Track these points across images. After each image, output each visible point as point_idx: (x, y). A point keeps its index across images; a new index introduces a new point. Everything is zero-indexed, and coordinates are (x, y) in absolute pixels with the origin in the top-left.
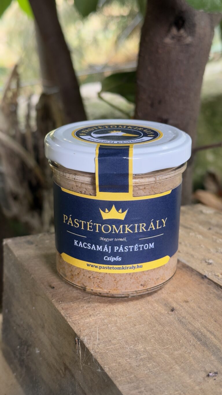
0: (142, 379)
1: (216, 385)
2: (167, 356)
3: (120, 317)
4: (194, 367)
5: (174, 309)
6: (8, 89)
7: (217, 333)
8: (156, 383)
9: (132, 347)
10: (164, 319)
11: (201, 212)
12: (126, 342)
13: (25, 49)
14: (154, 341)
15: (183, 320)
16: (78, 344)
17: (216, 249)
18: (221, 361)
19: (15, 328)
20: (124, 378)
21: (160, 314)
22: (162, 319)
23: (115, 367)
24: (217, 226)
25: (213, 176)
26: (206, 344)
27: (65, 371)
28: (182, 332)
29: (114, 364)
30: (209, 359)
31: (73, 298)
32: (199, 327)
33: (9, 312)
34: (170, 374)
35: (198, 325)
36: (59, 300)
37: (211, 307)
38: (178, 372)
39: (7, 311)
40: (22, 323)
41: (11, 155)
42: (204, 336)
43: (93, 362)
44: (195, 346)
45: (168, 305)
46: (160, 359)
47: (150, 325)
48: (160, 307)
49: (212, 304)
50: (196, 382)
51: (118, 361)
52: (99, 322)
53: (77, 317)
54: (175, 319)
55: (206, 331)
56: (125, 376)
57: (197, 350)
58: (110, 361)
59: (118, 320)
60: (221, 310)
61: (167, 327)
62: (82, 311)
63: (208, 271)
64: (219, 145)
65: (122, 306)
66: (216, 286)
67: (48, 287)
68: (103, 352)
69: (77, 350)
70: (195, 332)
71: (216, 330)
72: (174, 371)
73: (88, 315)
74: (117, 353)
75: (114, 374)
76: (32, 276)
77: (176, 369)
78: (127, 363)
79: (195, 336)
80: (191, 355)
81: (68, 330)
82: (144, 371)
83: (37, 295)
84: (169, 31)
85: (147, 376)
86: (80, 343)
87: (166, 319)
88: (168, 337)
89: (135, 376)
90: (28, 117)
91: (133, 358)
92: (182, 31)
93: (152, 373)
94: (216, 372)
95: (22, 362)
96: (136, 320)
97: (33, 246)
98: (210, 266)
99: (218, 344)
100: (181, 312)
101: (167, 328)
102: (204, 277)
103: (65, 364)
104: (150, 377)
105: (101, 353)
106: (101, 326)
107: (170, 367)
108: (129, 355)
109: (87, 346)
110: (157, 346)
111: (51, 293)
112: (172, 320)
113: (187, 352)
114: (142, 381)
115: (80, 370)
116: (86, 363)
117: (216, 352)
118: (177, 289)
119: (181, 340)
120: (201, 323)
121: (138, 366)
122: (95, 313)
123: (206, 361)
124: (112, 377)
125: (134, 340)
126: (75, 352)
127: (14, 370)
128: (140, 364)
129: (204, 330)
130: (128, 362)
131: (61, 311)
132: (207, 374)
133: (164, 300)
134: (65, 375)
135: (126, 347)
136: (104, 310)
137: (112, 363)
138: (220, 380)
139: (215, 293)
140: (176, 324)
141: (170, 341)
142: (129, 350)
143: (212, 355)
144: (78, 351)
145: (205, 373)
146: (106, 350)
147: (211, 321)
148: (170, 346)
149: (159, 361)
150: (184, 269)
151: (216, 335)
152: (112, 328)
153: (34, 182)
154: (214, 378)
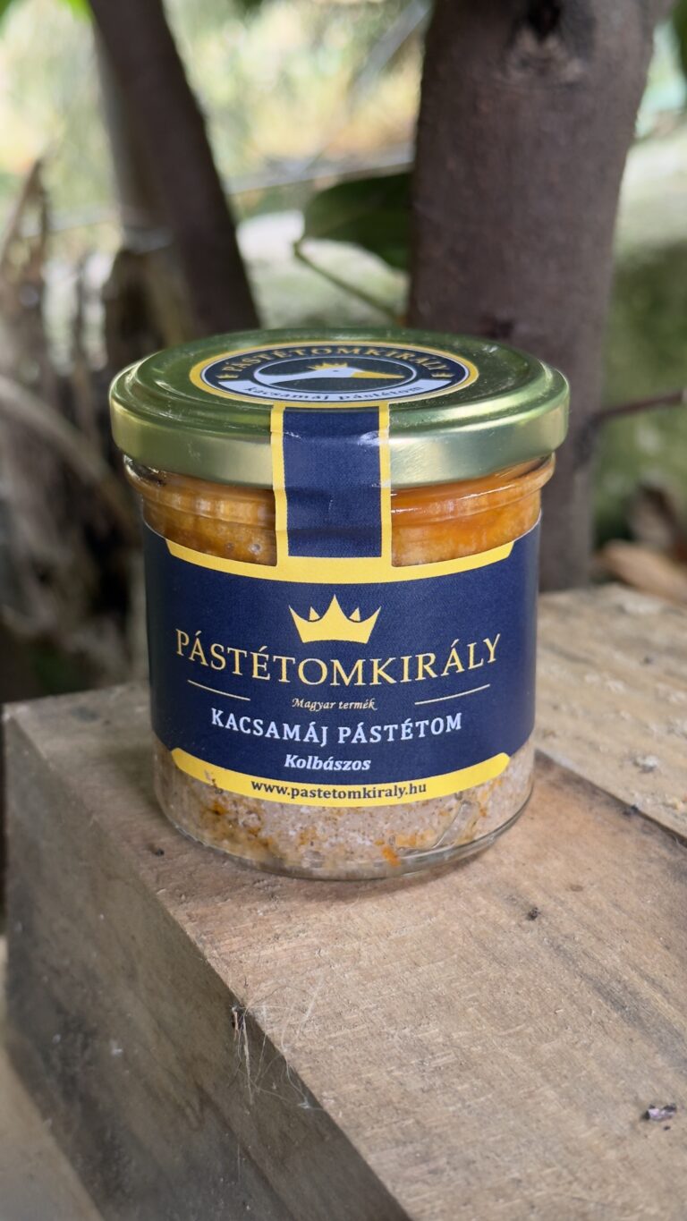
0: (438, 1131)
1: (670, 1145)
2: (518, 1059)
3: (368, 939)
4: (603, 1092)
5: (538, 911)
6: (15, 236)
7: (670, 984)
8: (483, 1143)
9: (407, 1031)
10: (505, 945)
11: (621, 610)
12: (390, 1018)
13: (66, 110)
14: (476, 1011)
15: (567, 946)
16: (240, 1025)
17: (669, 723)
18: (684, 1072)
19: (45, 979)
20: (384, 1129)
21: (495, 929)
22: (500, 942)
23: (355, 1094)
24: (671, 651)
25: (657, 499)
26: (640, 1018)
27: (202, 1110)
28: (561, 982)
29: (353, 1087)
30: (648, 1066)
31: (222, 882)
32: (614, 967)
33: (28, 930)
34: (528, 1115)
35: (612, 960)
36: (177, 891)
37: (654, 905)
38: (552, 1108)
39: (19, 927)
40: (66, 962)
41: (29, 442)
42: (630, 993)
43: (286, 1081)
44: (605, 1025)
45: (519, 899)
46: (496, 1067)
47: (465, 963)
48: (494, 907)
49: (657, 894)
50: (607, 1137)
51: (363, 1076)
52: (303, 956)
53: (236, 943)
54: (541, 942)
55: (636, 979)
56: (385, 1123)
57: (611, 1038)
58: (341, 1077)
59: (362, 949)
60: (685, 914)
61: (516, 966)
62: (251, 924)
63: (642, 792)
64: (675, 400)
65: (376, 907)
66: (670, 840)
67: (146, 852)
68: (318, 1049)
69: (236, 1043)
70: (604, 983)
71: (669, 973)
72: (540, 1103)
73: (269, 936)
74: (363, 1053)
75: (353, 1117)
76: (95, 818)
77: (546, 1097)
78: (393, 1083)
79: (603, 995)
80: (591, 1054)
81: (207, 983)
82: (446, 1105)
83: (109, 877)
84: (511, 42)
85: (455, 1120)
86: (244, 1024)
87: (513, 942)
88: (521, 999)
89: (418, 1122)
90: (78, 324)
91: (412, 1065)
92: (552, 43)
93: (470, 1113)
94: (669, 1104)
95: (69, 1085)
96: (418, 949)
97: (96, 725)
98: (650, 776)
99: (676, 1019)
100: (558, 920)
101: (518, 973)
102: (630, 811)
103: (200, 1089)
104: (463, 1123)
105: (310, 1053)
106: (309, 968)
107: (525, 1093)
108: (399, 1058)
109: (268, 1032)
110: (484, 1027)
111: (155, 870)
112: (532, 946)
113: (578, 1046)
114: (440, 1136)
115: (249, 1107)
116: (266, 1083)
117: (669, 1043)
118: (545, 850)
119: (559, 1006)
120: (623, 953)
121: (429, 1090)
122: (290, 928)
123: (639, 1072)
124: (345, 1127)
125: (413, 1010)
126: (230, 1052)
127: (46, 1110)
128: (435, 1084)
129: (631, 976)
130: (396, 1078)
131: (185, 926)
132: (641, 1112)
133: (507, 884)
134: (201, 1121)
135: (388, 1034)
136: (320, 920)
137: (347, 1083)
138: (683, 1129)
139: (665, 858)
140: (543, 958)
141: (525, 1010)
142: (398, 1042)
143: (657, 1053)
144: (239, 1046)
145: (634, 1109)
146: (325, 1043)
147: (654, 946)
148: (528, 1026)
149: (492, 1072)
150: (567, 788)
151: (670, 990)
152: (346, 975)
153: (102, 526)
154: (664, 1124)
